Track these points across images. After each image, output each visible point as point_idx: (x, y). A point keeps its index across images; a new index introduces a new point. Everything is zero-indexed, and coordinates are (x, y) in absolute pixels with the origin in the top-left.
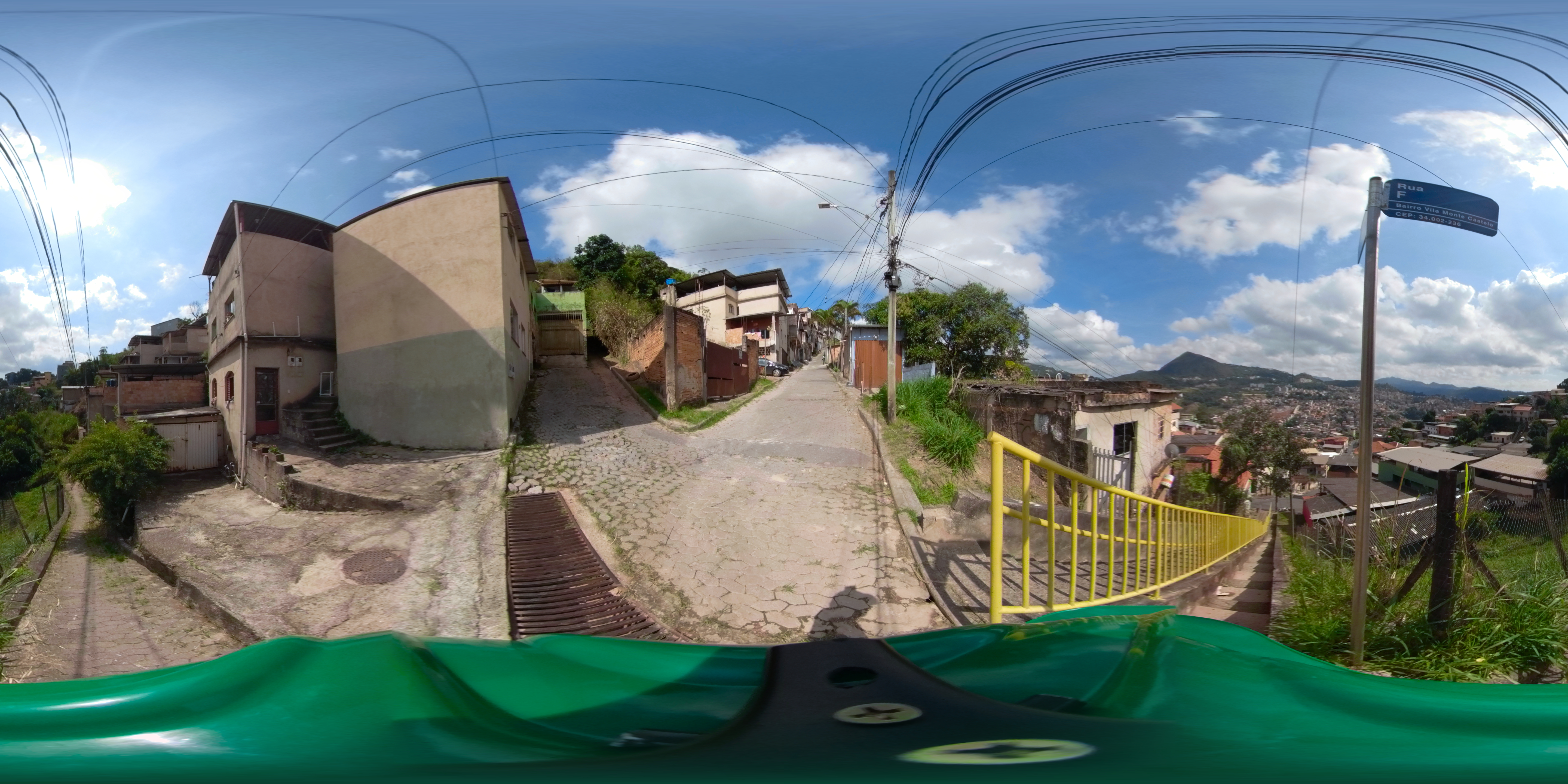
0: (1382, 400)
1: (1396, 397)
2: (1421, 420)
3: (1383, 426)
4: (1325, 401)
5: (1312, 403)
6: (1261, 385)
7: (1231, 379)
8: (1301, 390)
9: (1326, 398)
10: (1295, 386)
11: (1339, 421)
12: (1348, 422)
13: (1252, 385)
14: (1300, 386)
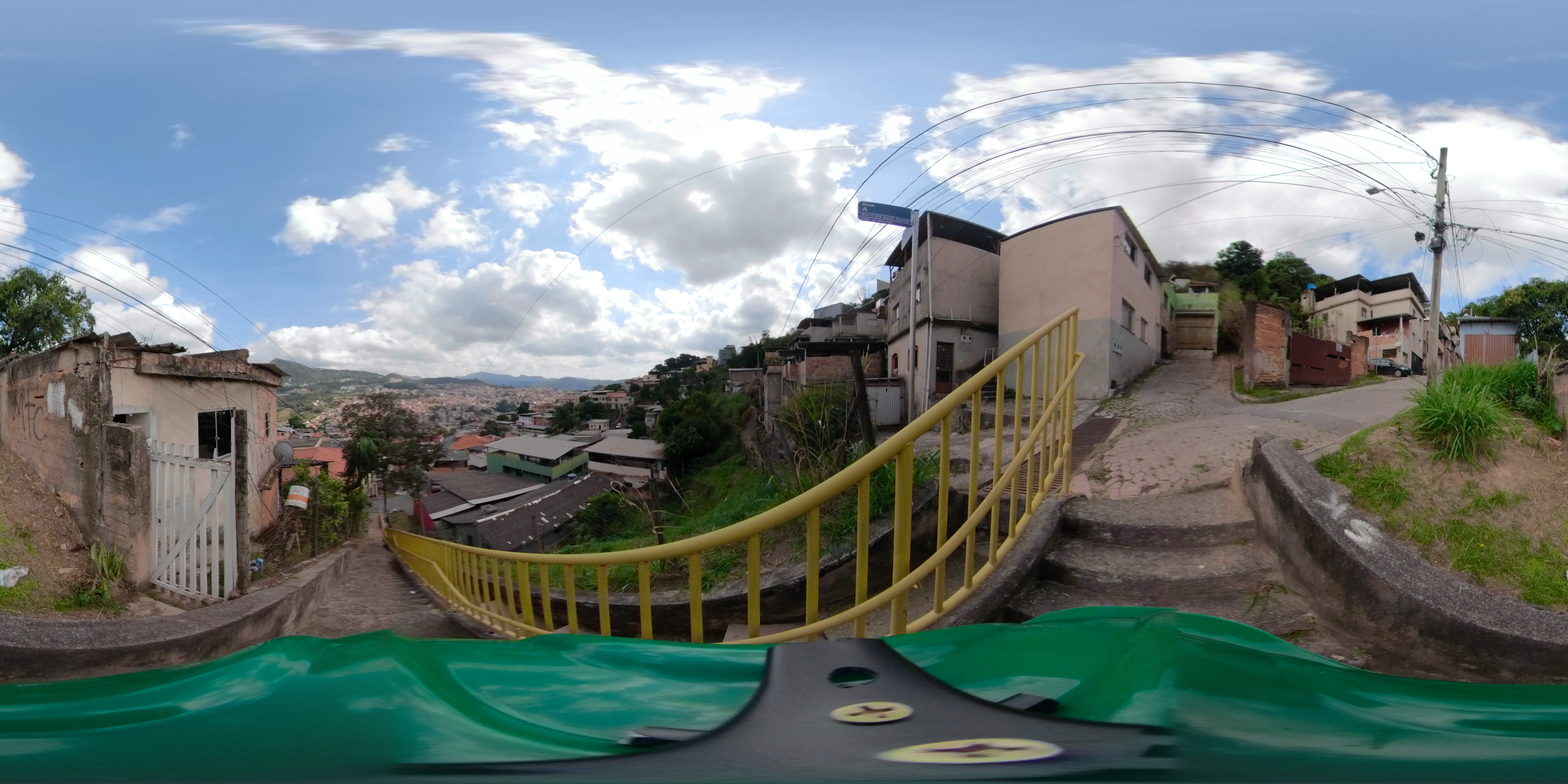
0: (472, 395)
1: (486, 392)
2: (512, 412)
3: (475, 421)
4: (416, 400)
5: (403, 402)
6: (352, 388)
7: (321, 383)
8: (391, 390)
9: (417, 397)
10: (386, 386)
11: (432, 418)
12: (440, 420)
13: (342, 388)
14: (389, 386)
